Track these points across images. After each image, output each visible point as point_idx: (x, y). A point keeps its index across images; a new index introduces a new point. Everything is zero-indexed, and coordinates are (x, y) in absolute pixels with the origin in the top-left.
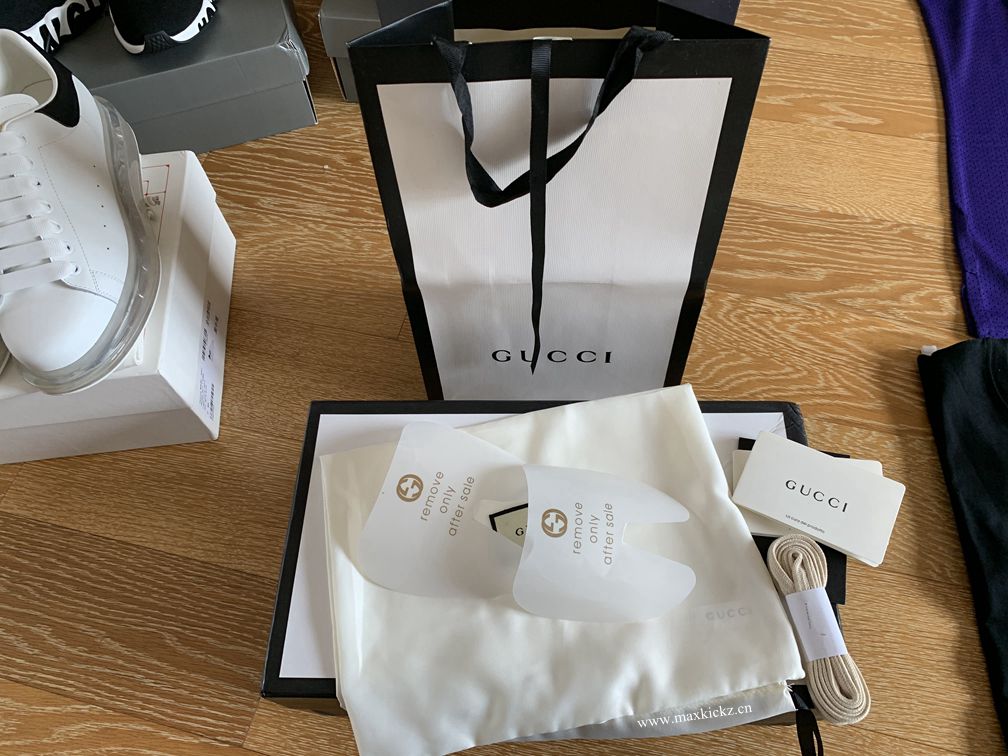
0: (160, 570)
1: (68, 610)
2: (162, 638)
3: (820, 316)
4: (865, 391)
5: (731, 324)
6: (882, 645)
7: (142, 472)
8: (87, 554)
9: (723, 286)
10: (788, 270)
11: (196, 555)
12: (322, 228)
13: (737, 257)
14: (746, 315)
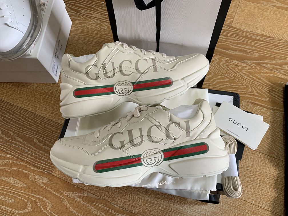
0: (35, 119)
1: (7, 127)
2: (33, 139)
3: (254, 69)
4: (264, 95)
5: (224, 68)
6: (253, 175)
7: (34, 90)
8: (15, 112)
9: (224, 55)
10: (246, 52)
11: (46, 117)
12: (99, 22)
13: (230, 46)
14: (229, 65)
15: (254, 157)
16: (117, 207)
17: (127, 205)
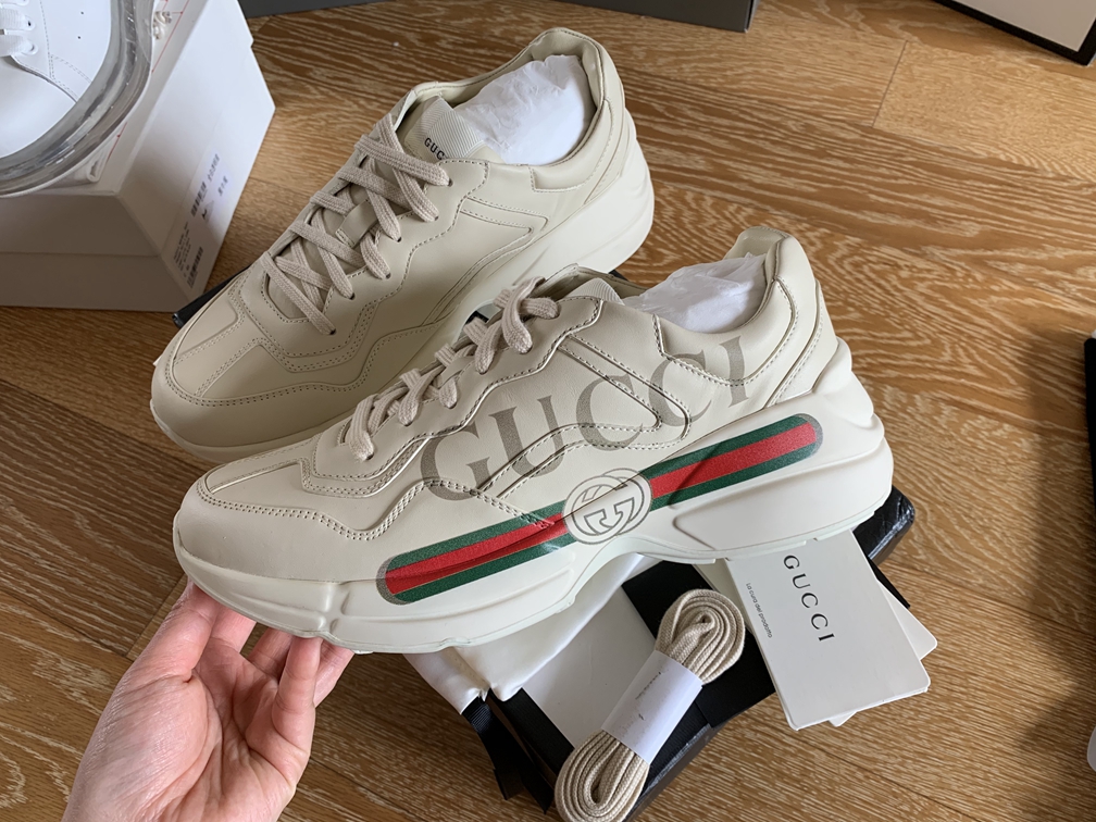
0: (92, 443)
2: (72, 517)
3: (963, 278)
4: (1005, 375)
5: (843, 272)
6: (962, 689)
7: (104, 335)
8: (19, 413)
9: (842, 228)
10: (931, 220)
13: (868, 197)
14: (864, 263)
15: (967, 618)
16: (381, 802)
17: (423, 798)
